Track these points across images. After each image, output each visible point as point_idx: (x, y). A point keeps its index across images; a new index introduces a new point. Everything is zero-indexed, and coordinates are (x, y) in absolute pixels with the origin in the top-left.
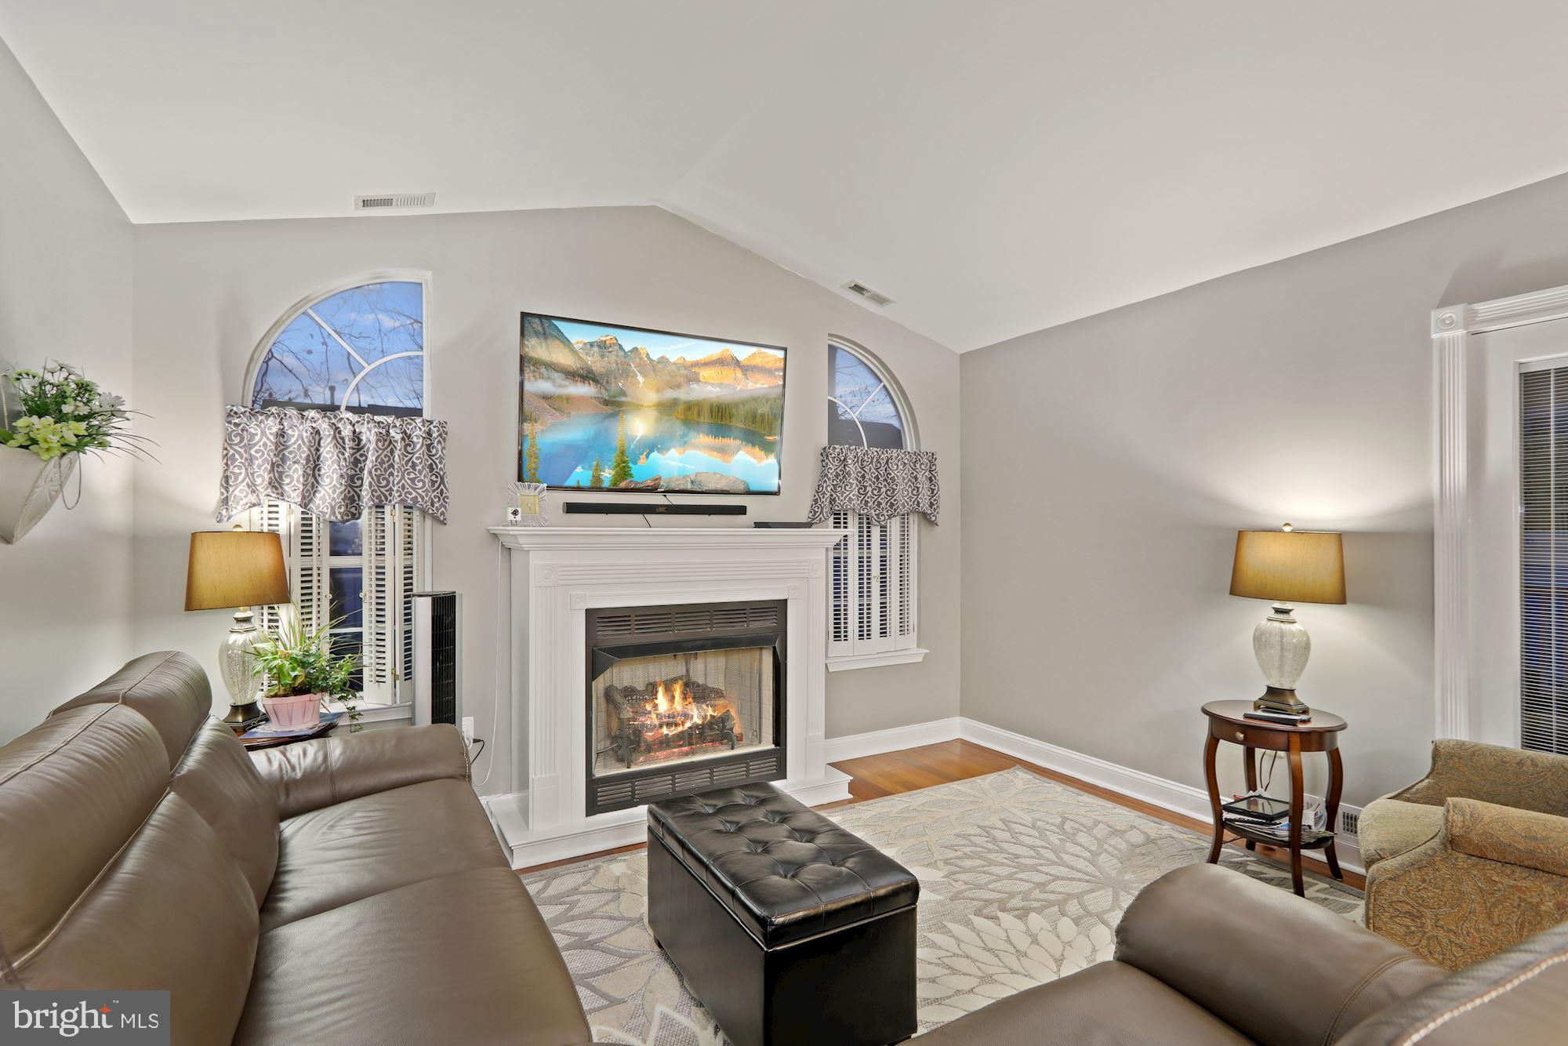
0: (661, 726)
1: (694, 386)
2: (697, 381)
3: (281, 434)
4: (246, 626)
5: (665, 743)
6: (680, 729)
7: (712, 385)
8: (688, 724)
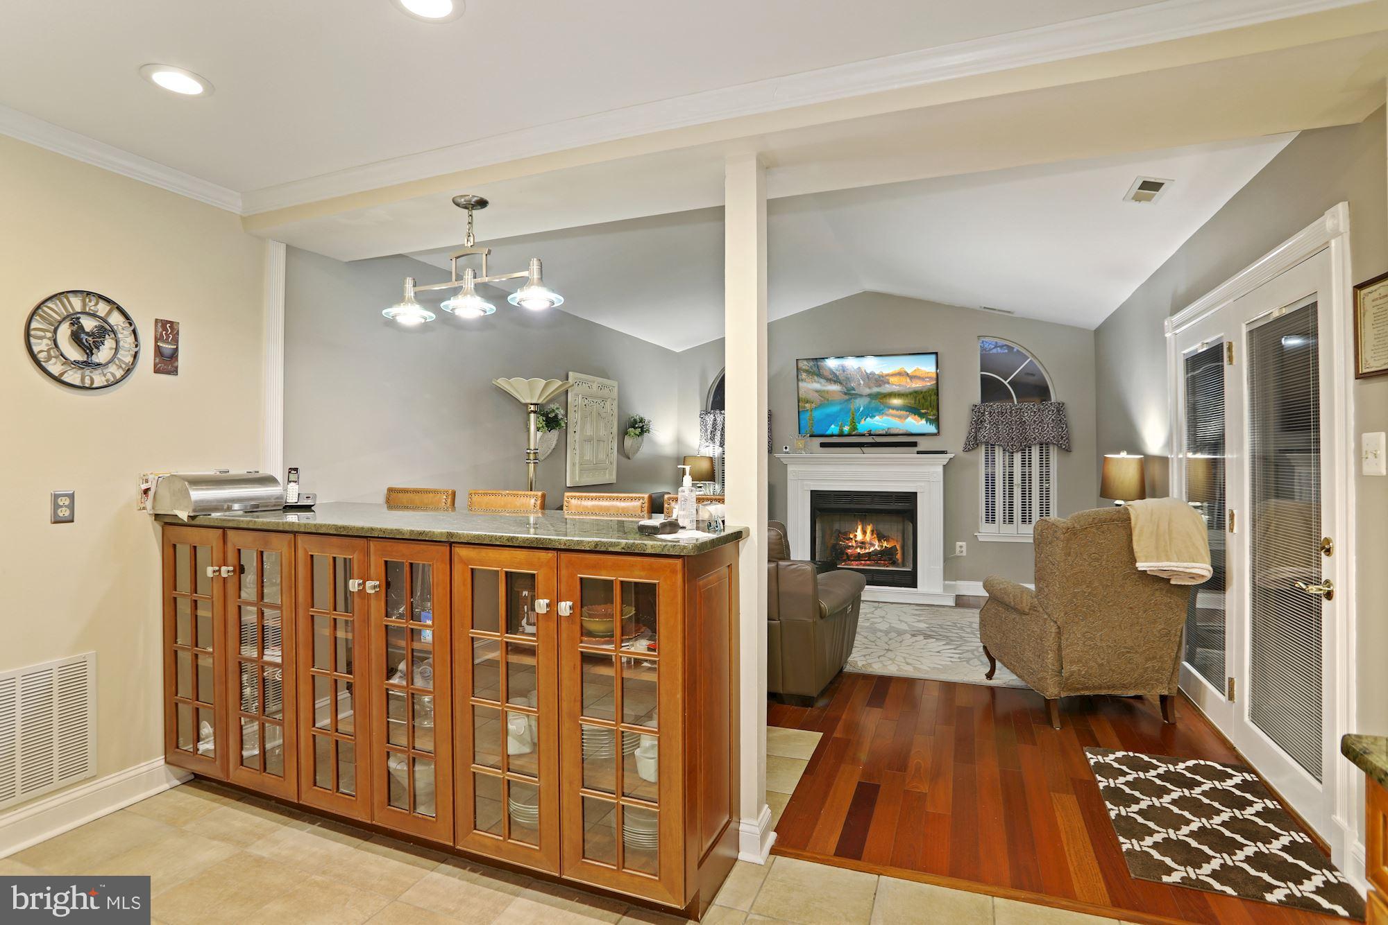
0: (856, 548)
1: (887, 386)
2: (889, 383)
3: (715, 420)
4: (700, 489)
5: (859, 557)
6: (867, 551)
7: (895, 385)
8: (872, 549)
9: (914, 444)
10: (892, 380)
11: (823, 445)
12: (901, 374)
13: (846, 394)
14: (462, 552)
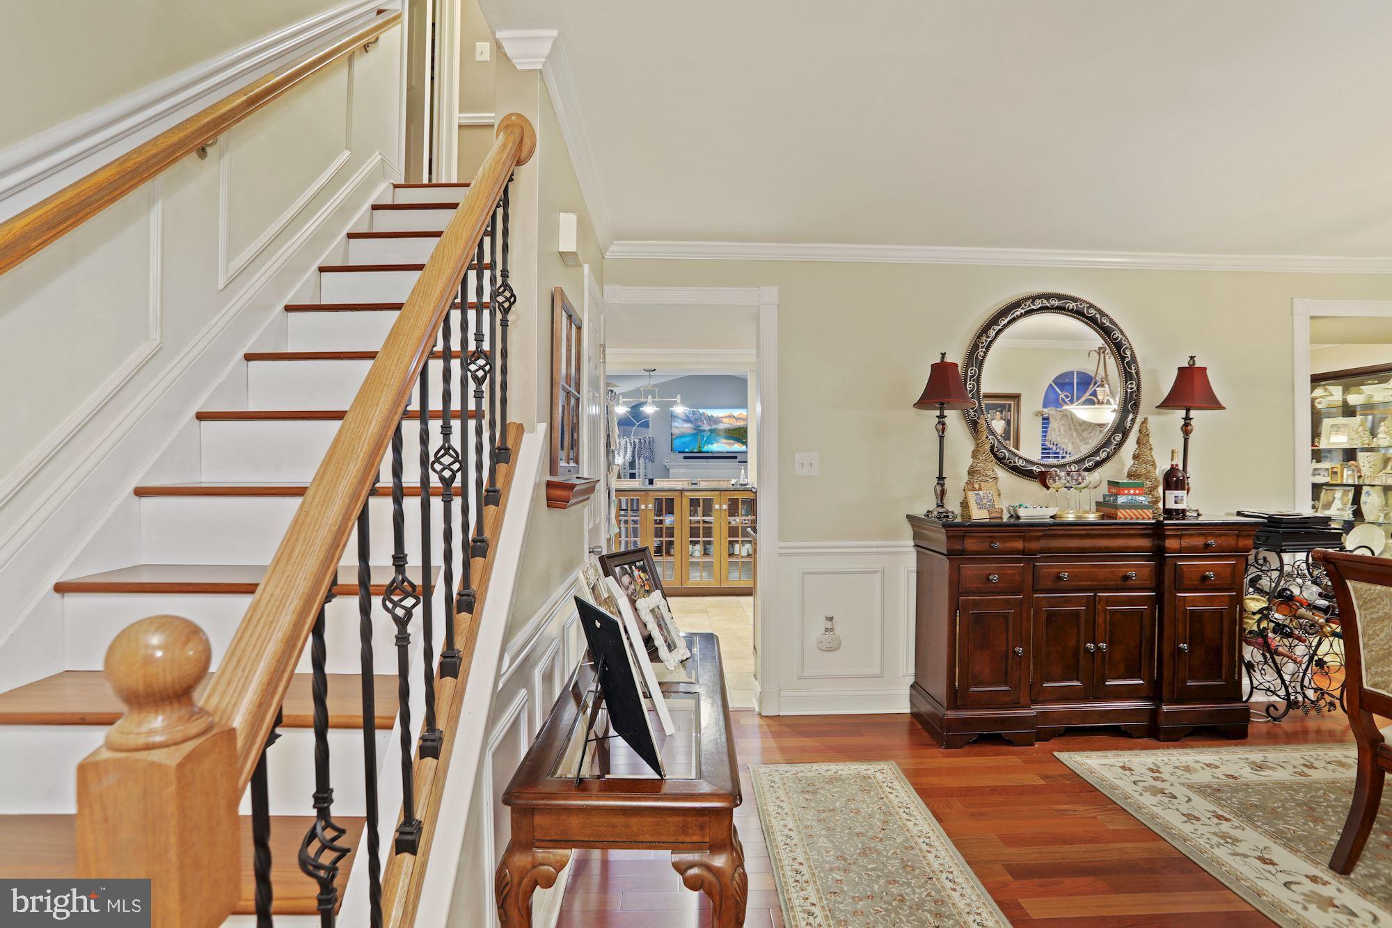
1: (720, 424)
9: (736, 458)
10: (725, 420)
11: (685, 458)
12: (730, 416)
13: (695, 429)
14: (687, 494)
